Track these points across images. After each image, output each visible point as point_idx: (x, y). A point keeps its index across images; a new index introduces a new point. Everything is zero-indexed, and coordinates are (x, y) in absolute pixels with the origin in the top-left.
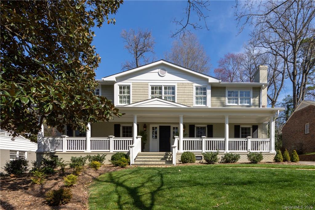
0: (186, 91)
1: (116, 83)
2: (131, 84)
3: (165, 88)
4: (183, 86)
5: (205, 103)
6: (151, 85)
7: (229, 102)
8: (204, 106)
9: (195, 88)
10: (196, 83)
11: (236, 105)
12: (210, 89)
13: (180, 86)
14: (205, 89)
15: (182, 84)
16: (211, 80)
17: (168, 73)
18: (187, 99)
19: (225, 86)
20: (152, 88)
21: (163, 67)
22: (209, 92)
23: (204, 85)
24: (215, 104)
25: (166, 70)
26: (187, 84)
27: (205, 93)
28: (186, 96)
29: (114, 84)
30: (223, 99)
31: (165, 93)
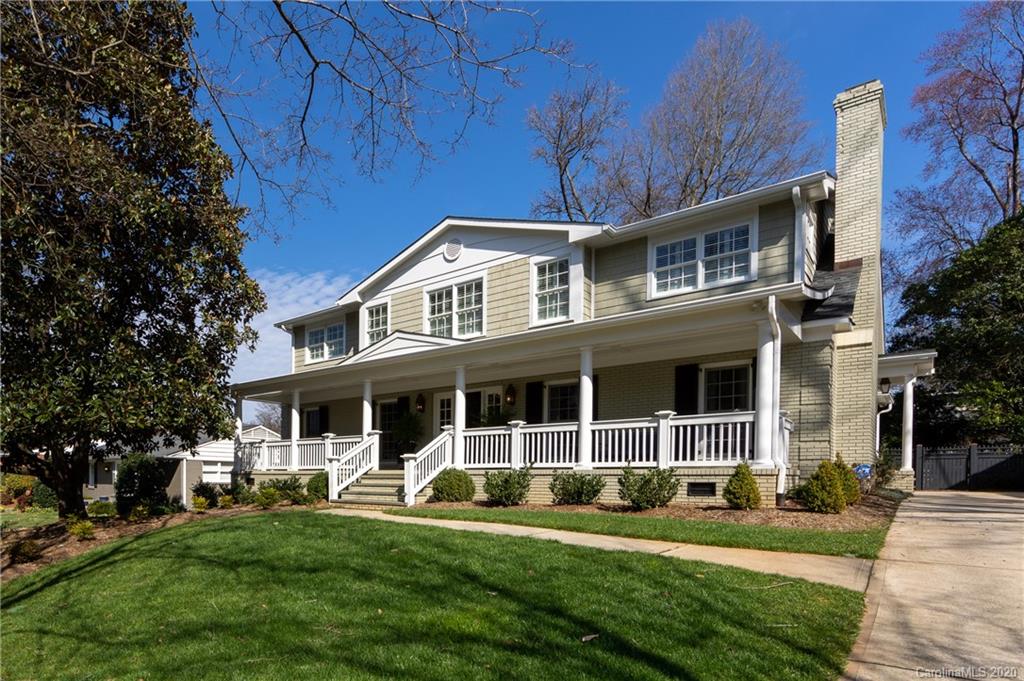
0: (509, 287)
1: (362, 304)
2: (388, 300)
3: (461, 291)
4: (503, 274)
5: (565, 310)
6: (428, 292)
7: (662, 287)
8: (563, 318)
9: (535, 270)
10: (538, 255)
11: (690, 289)
12: (578, 263)
13: (495, 276)
14: (564, 266)
15: (500, 268)
16: (577, 233)
17: (467, 246)
18: (512, 308)
19: (643, 235)
20: (432, 299)
21: (454, 235)
22: (577, 271)
23: (562, 252)
24: (610, 303)
25: (461, 239)
26: (513, 265)
27: (565, 280)
28: (509, 301)
29: (359, 308)
30: (634, 281)
31: (461, 305)
